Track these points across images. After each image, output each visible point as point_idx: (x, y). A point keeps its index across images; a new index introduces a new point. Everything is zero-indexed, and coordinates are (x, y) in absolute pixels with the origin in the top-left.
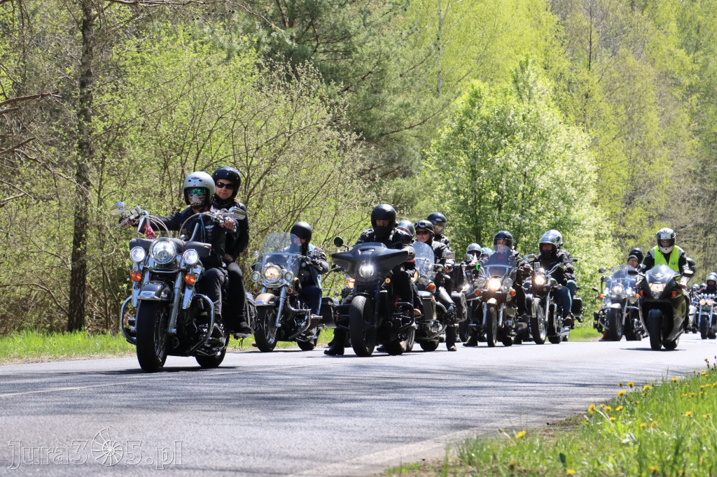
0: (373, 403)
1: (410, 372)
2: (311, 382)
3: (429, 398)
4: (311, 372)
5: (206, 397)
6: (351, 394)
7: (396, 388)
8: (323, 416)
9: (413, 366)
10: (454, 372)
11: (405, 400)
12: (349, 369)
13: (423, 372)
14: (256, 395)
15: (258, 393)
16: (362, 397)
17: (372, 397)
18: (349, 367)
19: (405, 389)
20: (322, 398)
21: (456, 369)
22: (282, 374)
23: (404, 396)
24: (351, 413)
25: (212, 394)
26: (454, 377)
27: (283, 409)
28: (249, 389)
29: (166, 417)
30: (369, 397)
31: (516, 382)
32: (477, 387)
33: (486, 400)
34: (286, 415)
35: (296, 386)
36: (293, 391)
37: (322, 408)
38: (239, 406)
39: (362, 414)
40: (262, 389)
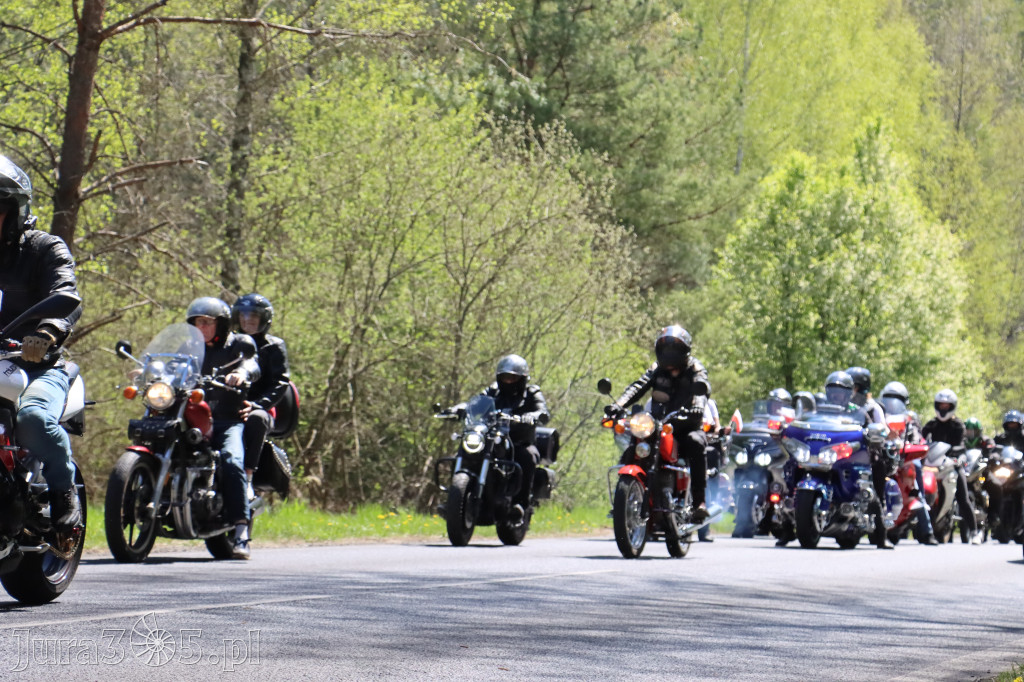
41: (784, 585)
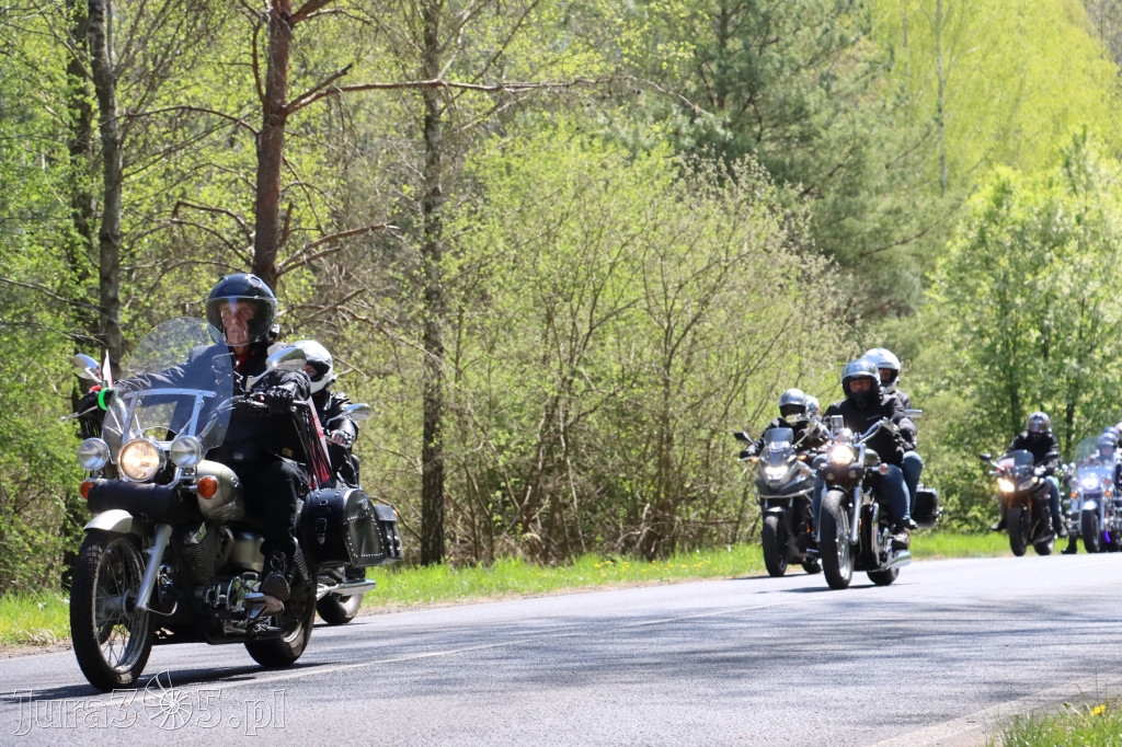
0: (870, 662)
1: (922, 611)
2: (776, 632)
3: (953, 652)
4: (777, 616)
5: (626, 661)
6: (838, 648)
7: (903, 636)
8: (798, 685)
9: (927, 601)
10: (989, 608)
11: (918, 655)
12: (831, 609)
13: (942, 610)
14: (698, 655)
15: (700, 652)
16: (854, 653)
17: (869, 653)
18: (831, 605)
19: (917, 639)
20: (794, 658)
21: (992, 604)
22: (733, 620)
23: (915, 649)
24: (839, 679)
25: (633, 657)
26: (989, 616)
27: (739, 677)
28: (687, 647)
29: (571, 694)
30: (864, 653)
31: (1084, 621)
32: (1025, 631)
33: (1042, 651)
34: (743, 685)
35: (756, 639)
36: (751, 647)
37: (795, 674)
38: (674, 674)
39: (856, 680)
40: (706, 645)
41: (972, 598)
